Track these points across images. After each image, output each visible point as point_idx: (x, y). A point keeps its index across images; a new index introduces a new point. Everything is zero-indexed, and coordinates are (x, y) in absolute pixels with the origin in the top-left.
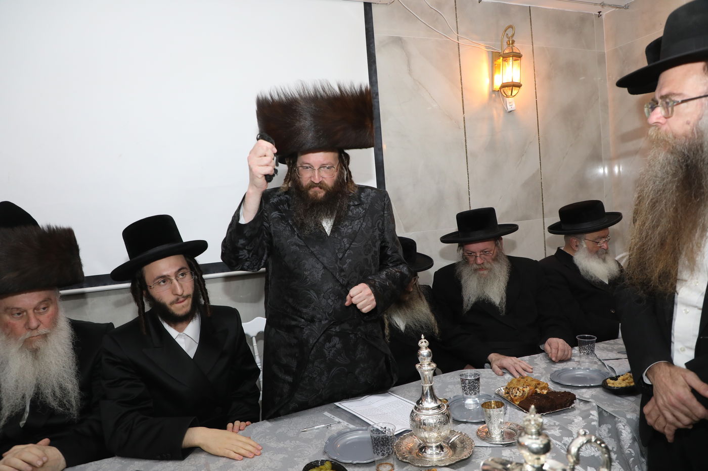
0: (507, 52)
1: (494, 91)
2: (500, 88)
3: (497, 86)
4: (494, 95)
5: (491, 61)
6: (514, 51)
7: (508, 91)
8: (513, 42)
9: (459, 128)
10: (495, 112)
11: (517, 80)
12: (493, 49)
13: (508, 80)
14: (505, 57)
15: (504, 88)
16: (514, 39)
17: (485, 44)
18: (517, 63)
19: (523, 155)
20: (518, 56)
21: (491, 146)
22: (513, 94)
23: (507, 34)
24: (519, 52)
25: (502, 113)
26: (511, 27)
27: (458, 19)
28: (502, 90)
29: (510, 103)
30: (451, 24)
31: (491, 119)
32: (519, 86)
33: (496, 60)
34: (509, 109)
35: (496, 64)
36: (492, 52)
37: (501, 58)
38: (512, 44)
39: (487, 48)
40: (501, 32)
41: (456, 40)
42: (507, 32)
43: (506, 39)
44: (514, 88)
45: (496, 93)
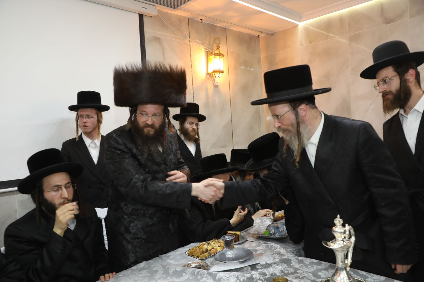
1: (208, 74)
2: (212, 73)
4: (208, 76)
5: (206, 56)
6: (220, 53)
7: (217, 74)
8: (219, 47)
9: (190, 94)
10: (209, 86)
11: (222, 69)
12: (208, 49)
13: (217, 68)
14: (215, 55)
15: (215, 73)
16: (220, 45)
17: (204, 46)
18: (222, 59)
19: (223, 111)
20: (222, 55)
22: (219, 77)
23: (216, 43)
24: (222, 53)
25: (212, 86)
26: (218, 38)
27: (190, 31)
28: (213, 73)
29: (217, 81)
30: (186, 33)
31: (207, 89)
32: (223, 72)
33: (209, 56)
34: (216, 85)
35: (209, 59)
36: (207, 52)
37: (213, 56)
38: (219, 48)
39: (205, 49)
40: (212, 41)
41: (189, 43)
42: (215, 41)
43: (215, 45)
44: (220, 73)
45: (210, 75)
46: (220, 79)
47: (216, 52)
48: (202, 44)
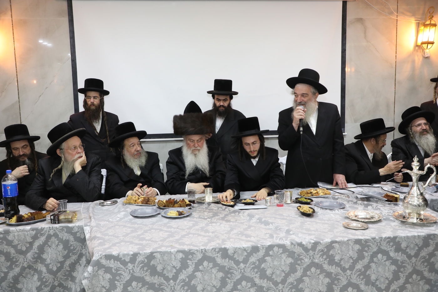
0: (428, 23)
1: (417, 46)
2: (421, 44)
3: (419, 43)
5: (417, 28)
6: (432, 23)
7: (425, 46)
8: (433, 17)
9: (392, 67)
10: (416, 58)
11: (431, 40)
12: (420, 21)
13: (426, 40)
14: (425, 26)
15: (423, 45)
16: (434, 15)
17: (415, 18)
18: (433, 29)
21: (412, 78)
22: (428, 48)
25: (421, 58)
26: (432, 7)
27: (398, 5)
29: (427, 53)
31: (414, 62)
32: (433, 43)
33: (420, 27)
34: (426, 56)
35: (420, 30)
36: (419, 23)
38: (431, 18)
39: (416, 20)
40: (426, 10)
41: (396, 18)
42: (429, 11)
43: (428, 14)
44: (429, 44)
45: (418, 47)
46: (430, 50)
48: (414, 15)
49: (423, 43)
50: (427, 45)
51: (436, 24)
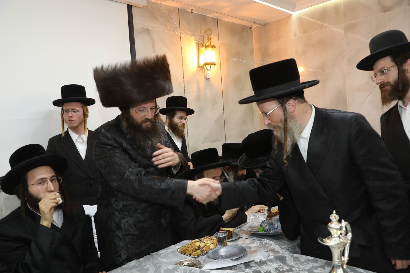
1: (199, 66)
4: (199, 68)
5: (197, 48)
6: (211, 44)
7: (208, 67)
8: (211, 38)
9: (181, 87)
10: (200, 79)
11: (213, 61)
12: (199, 41)
13: (208, 61)
14: (206, 46)
16: (211, 37)
17: (195, 38)
18: (213, 50)
19: (215, 104)
21: (198, 98)
22: (211, 69)
23: (207, 34)
24: (214, 45)
25: (204, 79)
26: (209, 29)
27: (180, 22)
28: (205, 66)
29: (208, 74)
30: (177, 24)
31: (198, 82)
32: (214, 64)
33: (200, 48)
34: (208, 78)
35: (200, 51)
36: (198, 43)
37: (204, 47)
38: (210, 40)
39: (196, 40)
40: (203, 32)
41: (179, 34)
42: (207, 33)
43: (206, 36)
44: (212, 65)
45: (201, 67)
46: (212, 72)
47: (207, 44)
48: (193, 35)
49: (206, 64)
50: (210, 65)
51: (214, 46)
